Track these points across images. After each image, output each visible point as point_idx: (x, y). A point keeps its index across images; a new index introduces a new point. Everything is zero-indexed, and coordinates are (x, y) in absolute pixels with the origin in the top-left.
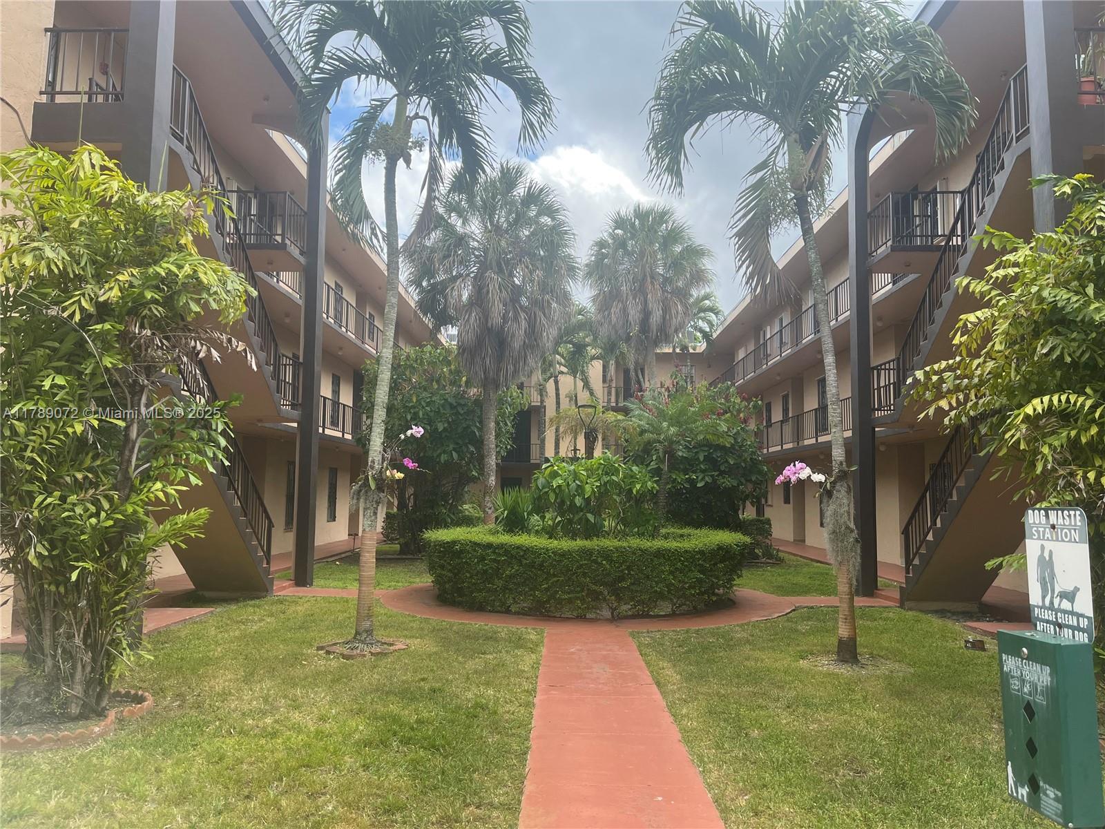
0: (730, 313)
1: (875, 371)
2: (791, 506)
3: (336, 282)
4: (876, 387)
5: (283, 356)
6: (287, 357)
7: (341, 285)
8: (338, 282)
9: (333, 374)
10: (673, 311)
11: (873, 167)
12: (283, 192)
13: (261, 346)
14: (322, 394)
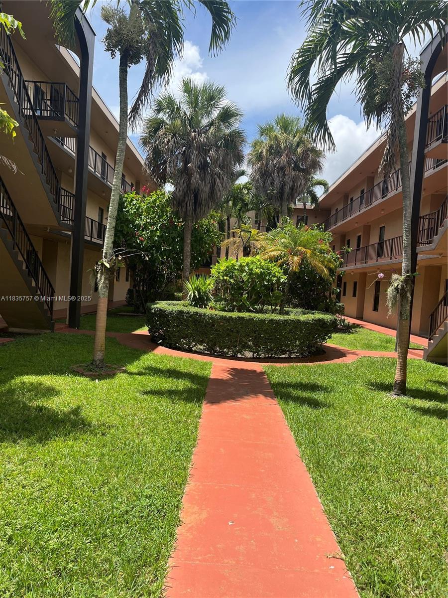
0: (332, 185)
1: (422, 220)
2: (356, 299)
3: (102, 153)
4: (421, 229)
5: (63, 189)
6: (65, 190)
7: (105, 154)
8: (104, 152)
9: (100, 208)
10: (299, 183)
11: (433, 91)
12: (62, 84)
13: (47, 181)
14: (86, 216)
